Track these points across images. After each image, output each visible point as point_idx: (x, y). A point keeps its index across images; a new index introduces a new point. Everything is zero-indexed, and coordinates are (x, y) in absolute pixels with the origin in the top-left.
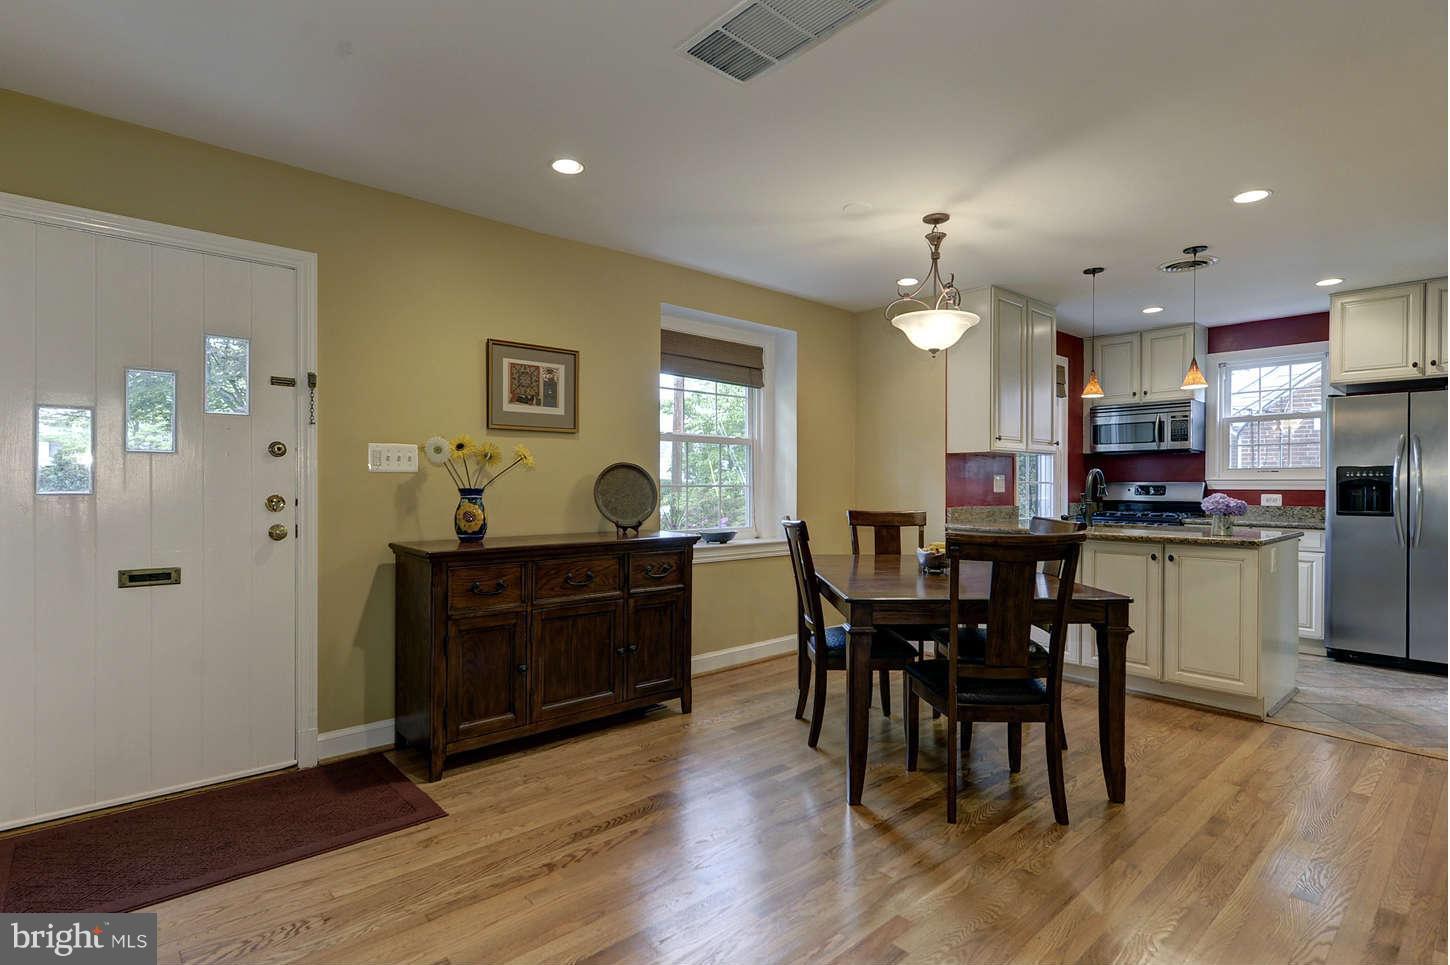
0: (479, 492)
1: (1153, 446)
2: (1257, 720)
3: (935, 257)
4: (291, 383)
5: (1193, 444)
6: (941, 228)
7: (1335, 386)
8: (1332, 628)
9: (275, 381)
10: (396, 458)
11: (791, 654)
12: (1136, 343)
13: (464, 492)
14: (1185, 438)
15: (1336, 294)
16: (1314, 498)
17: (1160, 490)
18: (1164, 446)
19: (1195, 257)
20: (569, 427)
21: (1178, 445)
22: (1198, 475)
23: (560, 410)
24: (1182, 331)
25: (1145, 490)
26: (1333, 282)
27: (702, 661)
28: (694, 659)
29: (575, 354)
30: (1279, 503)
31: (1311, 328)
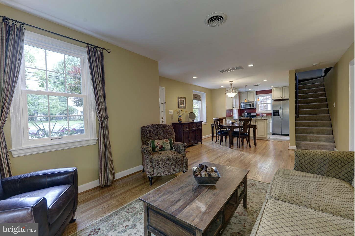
0: (181, 116)
1: (250, 108)
2: (266, 140)
3: (231, 86)
4: (163, 103)
5: (255, 107)
6: (232, 83)
7: (272, 100)
8: (273, 131)
9: (162, 103)
10: (171, 112)
11: (211, 137)
12: (247, 93)
13: (179, 116)
14: (254, 107)
15: (272, 88)
16: (270, 114)
17: (250, 114)
18: (251, 108)
19: (258, 85)
20: (185, 107)
21: (253, 108)
22: (255, 112)
23: (184, 105)
24: (253, 92)
25: (248, 114)
26: (272, 87)
27: (203, 137)
28: (202, 137)
29: (186, 98)
30: (266, 115)
31: (269, 92)
